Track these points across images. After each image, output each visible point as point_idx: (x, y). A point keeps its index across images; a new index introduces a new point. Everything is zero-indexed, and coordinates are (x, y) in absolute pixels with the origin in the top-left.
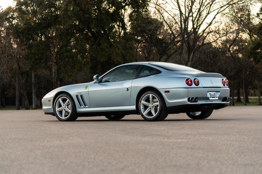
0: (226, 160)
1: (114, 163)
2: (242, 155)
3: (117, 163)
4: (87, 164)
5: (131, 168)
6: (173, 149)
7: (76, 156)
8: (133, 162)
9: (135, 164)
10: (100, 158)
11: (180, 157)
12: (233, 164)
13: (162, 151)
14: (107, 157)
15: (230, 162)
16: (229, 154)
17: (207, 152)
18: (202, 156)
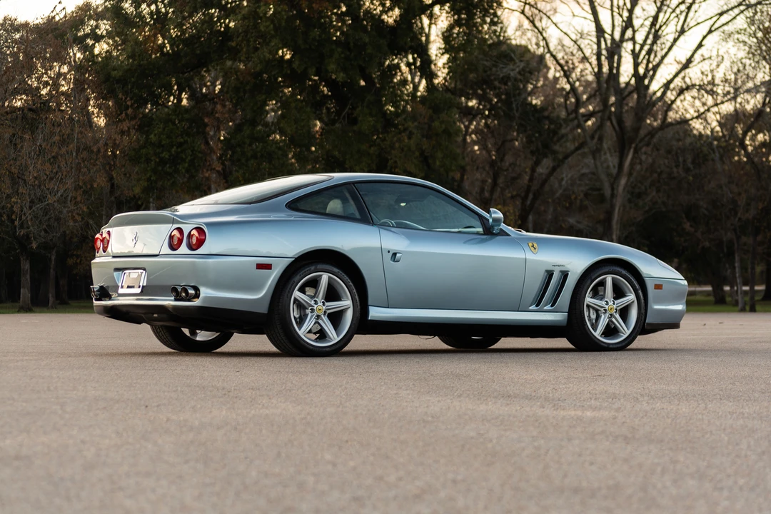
0: (729, 476)
1: (392, 478)
3: (400, 479)
4: (311, 480)
5: (443, 494)
6: (570, 440)
7: (279, 455)
8: (450, 476)
9: (454, 482)
10: (352, 464)
11: (592, 464)
12: (752, 489)
13: (536, 444)
15: (741, 482)
16: (738, 456)
17: (671, 449)
18: (656, 461)
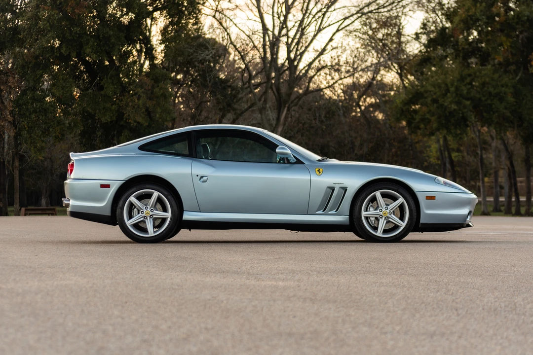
0: (388, 325)
1: (164, 327)
2: (418, 316)
3: (170, 327)
4: (110, 328)
5: (202, 338)
6: (274, 301)
7: (83, 311)
8: (203, 325)
9: (206, 329)
10: (134, 317)
11: (295, 317)
12: (406, 333)
13: (253, 304)
14: (146, 314)
15: (398, 328)
16: (389, 311)
17: (343, 307)
18: (336, 314)
